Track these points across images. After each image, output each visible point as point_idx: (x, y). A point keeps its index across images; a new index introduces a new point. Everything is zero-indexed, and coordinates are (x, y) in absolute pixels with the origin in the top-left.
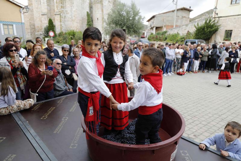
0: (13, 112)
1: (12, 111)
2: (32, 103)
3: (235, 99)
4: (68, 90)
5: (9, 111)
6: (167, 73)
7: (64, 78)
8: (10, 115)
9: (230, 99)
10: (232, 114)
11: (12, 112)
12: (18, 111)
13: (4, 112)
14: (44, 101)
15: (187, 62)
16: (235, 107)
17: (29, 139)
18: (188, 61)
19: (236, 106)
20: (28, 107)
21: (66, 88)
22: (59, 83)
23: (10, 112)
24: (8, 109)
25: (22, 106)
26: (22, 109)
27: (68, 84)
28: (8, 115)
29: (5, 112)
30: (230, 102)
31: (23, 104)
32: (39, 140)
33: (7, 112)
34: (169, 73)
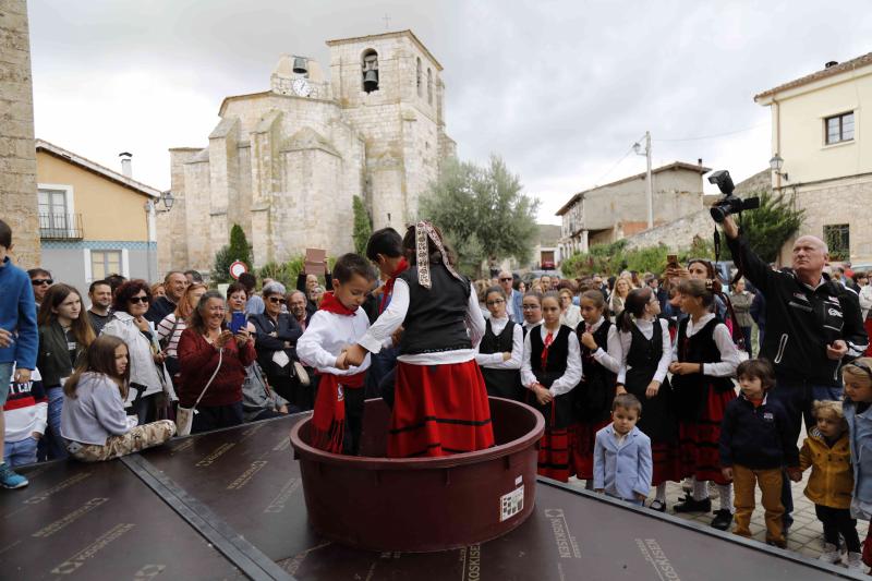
1: (119, 451)
4: (275, 410)
5: (113, 449)
7: (263, 377)
8: (113, 462)
11: (118, 454)
12: (134, 450)
14: (205, 433)
20: (159, 440)
21: (269, 403)
22: (249, 388)
25: (145, 437)
26: (144, 445)
27: (274, 394)
31: (149, 431)
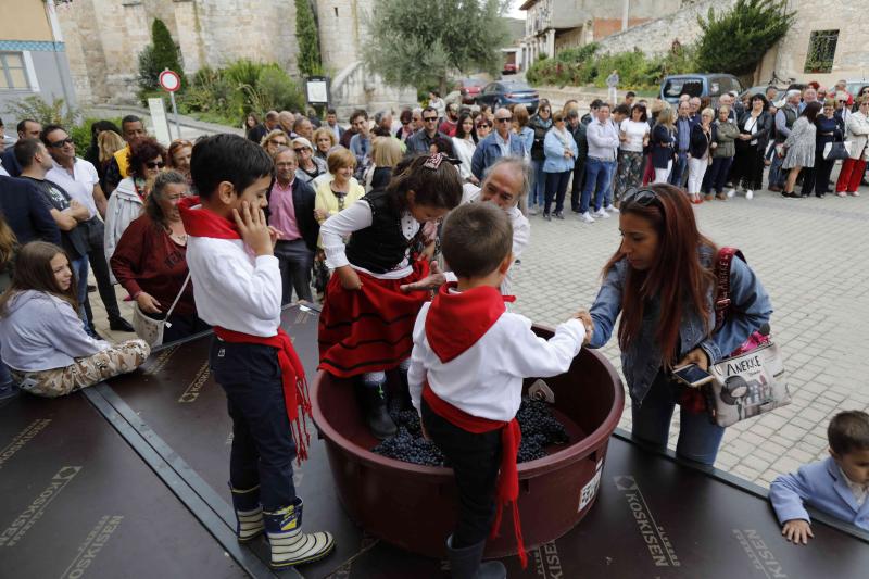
0: (88, 384)
1: (83, 382)
2: (145, 353)
3: (826, 292)
5: (75, 382)
6: (596, 209)
9: (807, 292)
10: (809, 345)
11: (83, 386)
12: (102, 380)
13: (58, 387)
15: (665, 167)
16: (820, 322)
17: (154, 467)
18: (670, 163)
19: (826, 316)
20: (131, 366)
23: (76, 386)
24: (69, 377)
25: (113, 365)
26: (113, 374)
28: (72, 393)
29: (63, 386)
30: (805, 305)
31: (116, 359)
32: (186, 468)
33: (69, 385)
34: (602, 210)
